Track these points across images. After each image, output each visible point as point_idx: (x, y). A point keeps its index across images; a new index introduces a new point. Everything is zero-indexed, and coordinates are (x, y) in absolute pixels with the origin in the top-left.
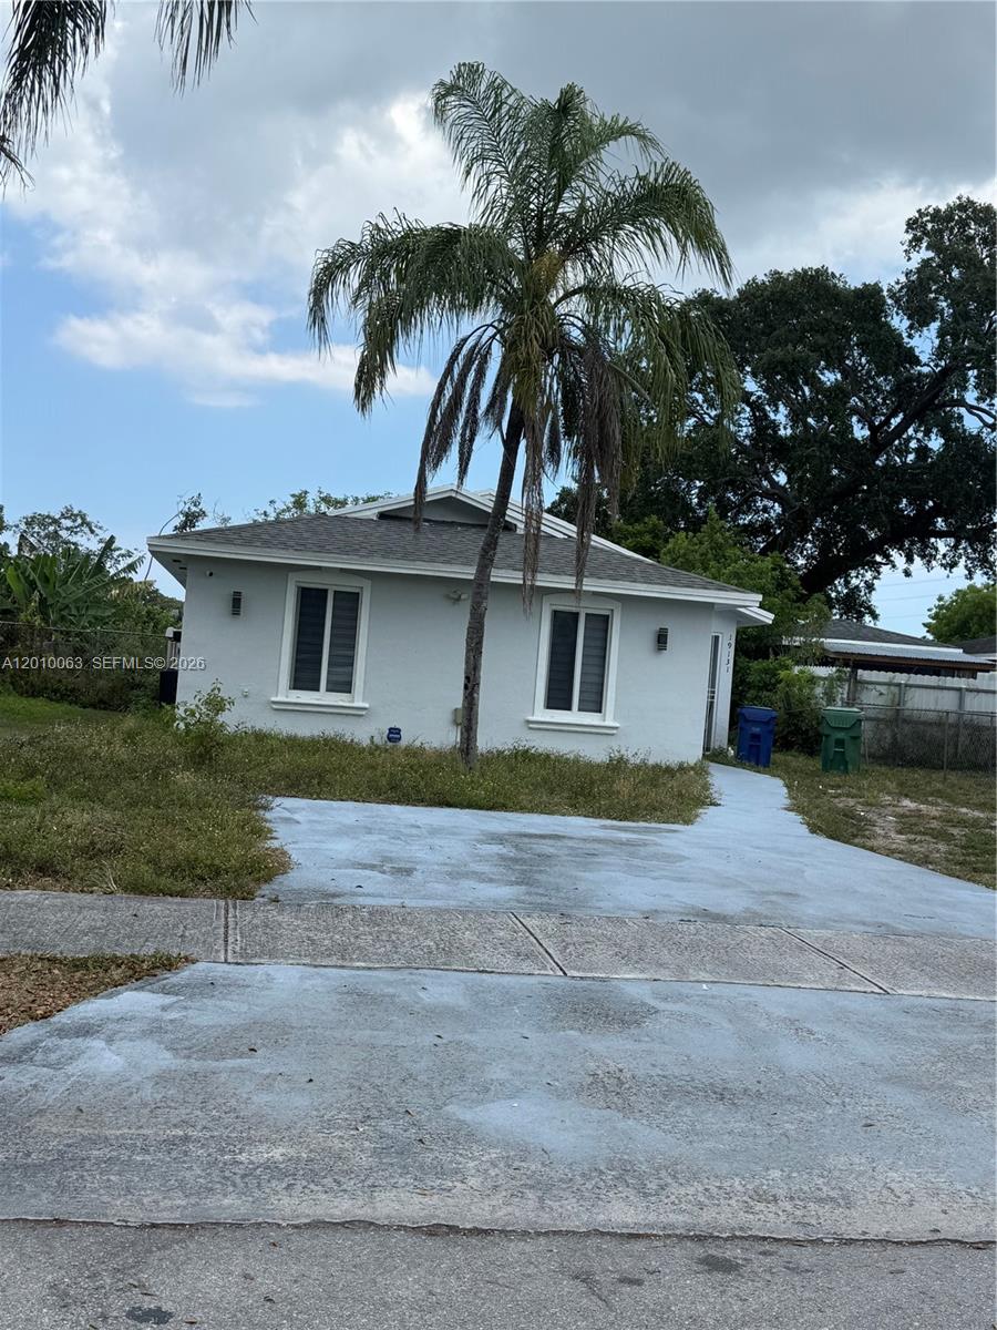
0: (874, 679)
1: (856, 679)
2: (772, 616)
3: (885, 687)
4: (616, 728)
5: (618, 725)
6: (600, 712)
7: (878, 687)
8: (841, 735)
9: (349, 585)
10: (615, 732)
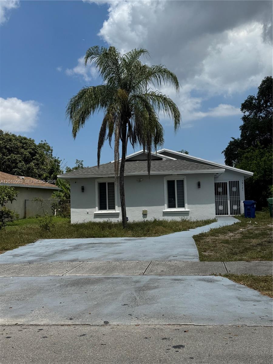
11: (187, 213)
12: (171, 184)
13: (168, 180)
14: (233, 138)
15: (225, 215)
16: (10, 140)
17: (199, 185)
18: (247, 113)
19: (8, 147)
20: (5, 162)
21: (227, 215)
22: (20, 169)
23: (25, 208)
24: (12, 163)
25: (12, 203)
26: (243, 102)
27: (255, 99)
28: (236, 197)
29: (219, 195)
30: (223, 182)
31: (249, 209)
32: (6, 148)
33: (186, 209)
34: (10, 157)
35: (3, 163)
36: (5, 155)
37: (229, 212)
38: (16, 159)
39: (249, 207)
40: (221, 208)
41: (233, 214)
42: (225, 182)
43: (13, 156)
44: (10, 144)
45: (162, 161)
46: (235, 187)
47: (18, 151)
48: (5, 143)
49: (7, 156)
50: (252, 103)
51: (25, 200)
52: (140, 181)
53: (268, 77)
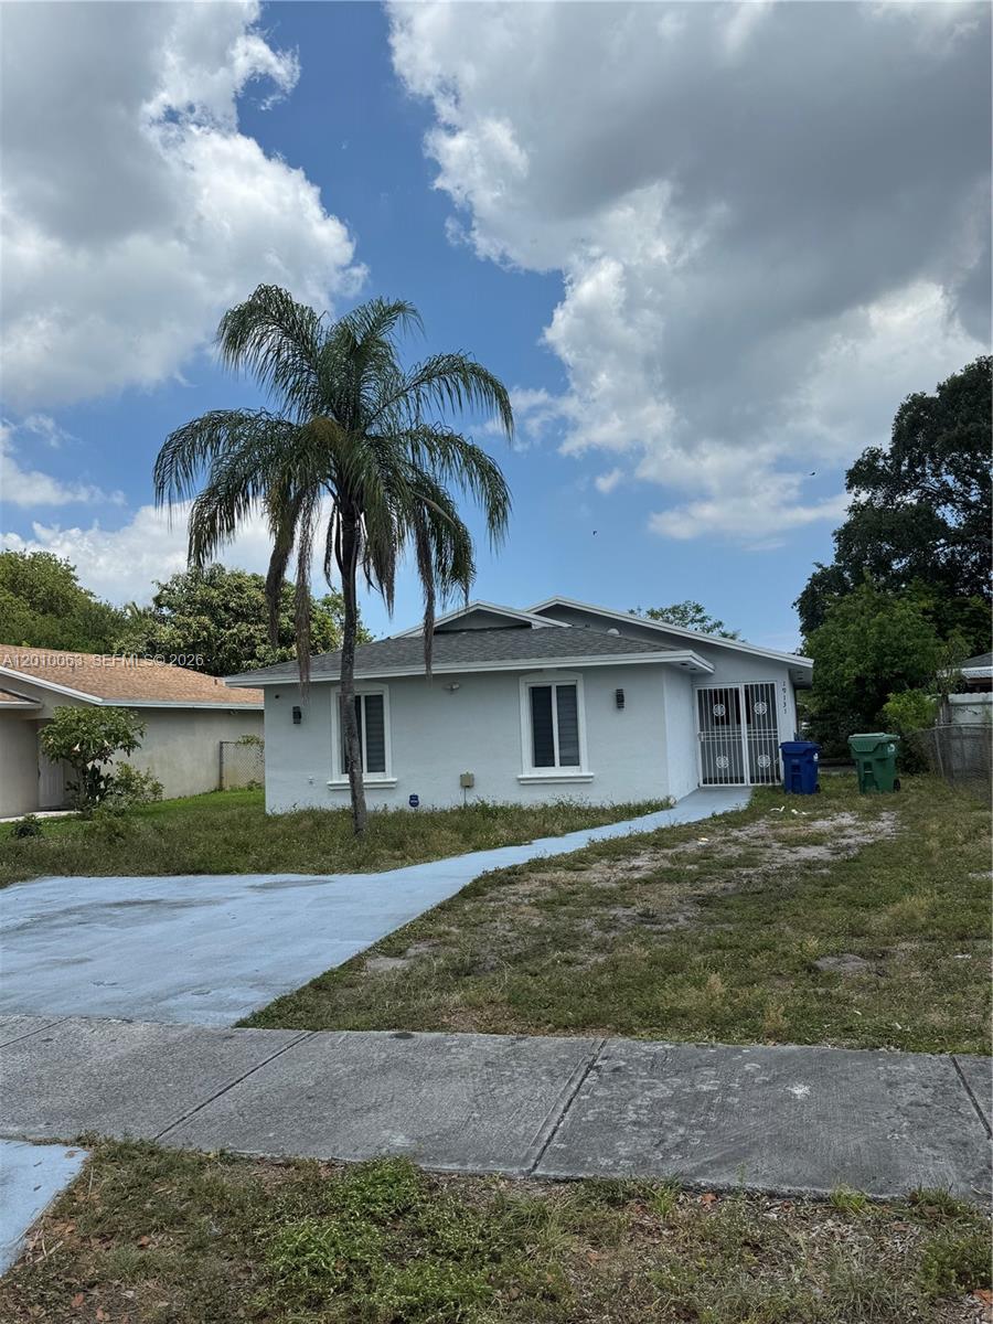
0: (967, 701)
1: (948, 702)
2: (812, 661)
3: (980, 707)
4: (592, 777)
5: (592, 774)
6: (578, 764)
7: (974, 709)
8: (867, 759)
9: (373, 690)
10: (590, 780)
11: (585, 782)
12: (540, 698)
13: (533, 685)
14: (820, 566)
15: (734, 785)
16: (239, 588)
17: (620, 699)
18: (864, 497)
19: (232, 604)
20: (224, 643)
21: (739, 785)
22: (259, 660)
23: (221, 763)
24: (242, 644)
25: (129, 755)
26: (851, 466)
27: (885, 458)
28: (765, 732)
29: (728, 723)
30: (728, 687)
31: (796, 768)
32: (227, 609)
33: (583, 770)
34: (235, 630)
35: (220, 647)
36: (223, 627)
37: (747, 776)
38: (252, 636)
39: (796, 761)
40: (722, 762)
41: (758, 782)
42: (734, 686)
43: (244, 629)
44: (239, 598)
45: (529, 631)
46: (721, 703)
47: (259, 616)
48: (226, 596)
49: (229, 628)
50: (876, 468)
51: (222, 743)
52: (452, 690)
53: (915, 395)
